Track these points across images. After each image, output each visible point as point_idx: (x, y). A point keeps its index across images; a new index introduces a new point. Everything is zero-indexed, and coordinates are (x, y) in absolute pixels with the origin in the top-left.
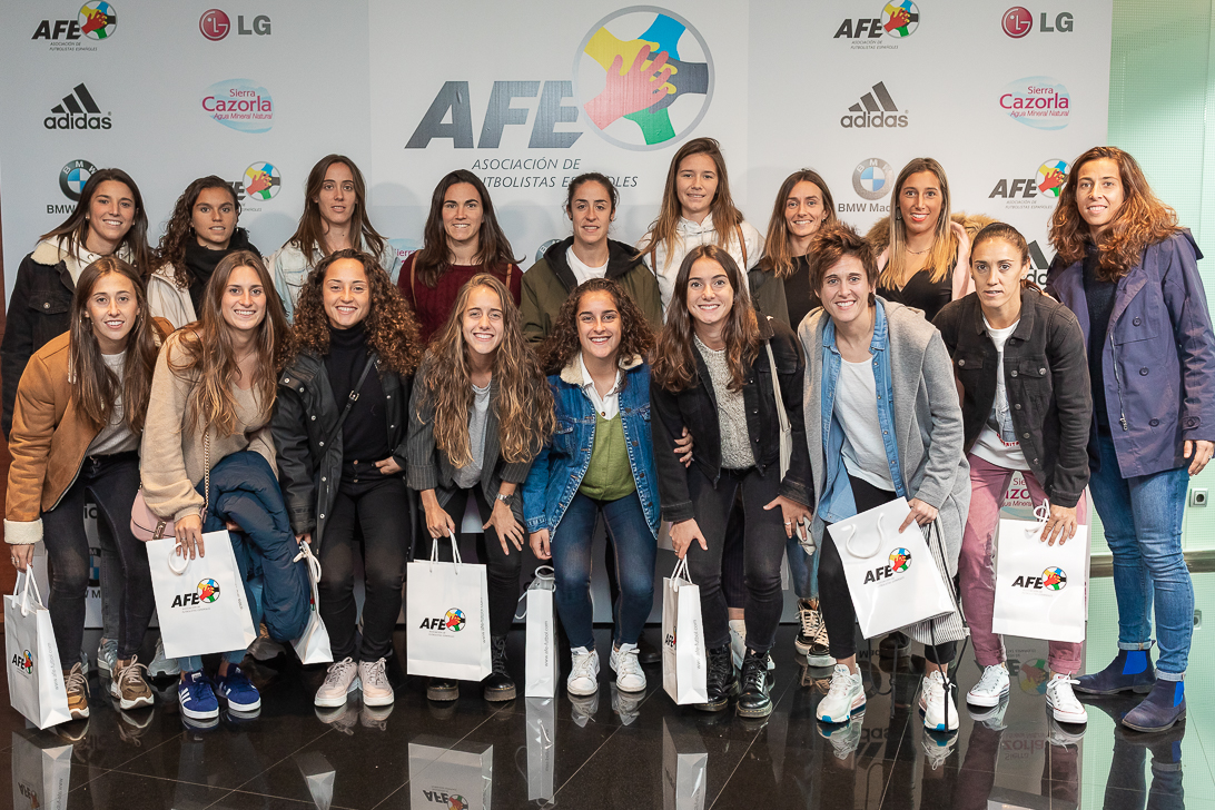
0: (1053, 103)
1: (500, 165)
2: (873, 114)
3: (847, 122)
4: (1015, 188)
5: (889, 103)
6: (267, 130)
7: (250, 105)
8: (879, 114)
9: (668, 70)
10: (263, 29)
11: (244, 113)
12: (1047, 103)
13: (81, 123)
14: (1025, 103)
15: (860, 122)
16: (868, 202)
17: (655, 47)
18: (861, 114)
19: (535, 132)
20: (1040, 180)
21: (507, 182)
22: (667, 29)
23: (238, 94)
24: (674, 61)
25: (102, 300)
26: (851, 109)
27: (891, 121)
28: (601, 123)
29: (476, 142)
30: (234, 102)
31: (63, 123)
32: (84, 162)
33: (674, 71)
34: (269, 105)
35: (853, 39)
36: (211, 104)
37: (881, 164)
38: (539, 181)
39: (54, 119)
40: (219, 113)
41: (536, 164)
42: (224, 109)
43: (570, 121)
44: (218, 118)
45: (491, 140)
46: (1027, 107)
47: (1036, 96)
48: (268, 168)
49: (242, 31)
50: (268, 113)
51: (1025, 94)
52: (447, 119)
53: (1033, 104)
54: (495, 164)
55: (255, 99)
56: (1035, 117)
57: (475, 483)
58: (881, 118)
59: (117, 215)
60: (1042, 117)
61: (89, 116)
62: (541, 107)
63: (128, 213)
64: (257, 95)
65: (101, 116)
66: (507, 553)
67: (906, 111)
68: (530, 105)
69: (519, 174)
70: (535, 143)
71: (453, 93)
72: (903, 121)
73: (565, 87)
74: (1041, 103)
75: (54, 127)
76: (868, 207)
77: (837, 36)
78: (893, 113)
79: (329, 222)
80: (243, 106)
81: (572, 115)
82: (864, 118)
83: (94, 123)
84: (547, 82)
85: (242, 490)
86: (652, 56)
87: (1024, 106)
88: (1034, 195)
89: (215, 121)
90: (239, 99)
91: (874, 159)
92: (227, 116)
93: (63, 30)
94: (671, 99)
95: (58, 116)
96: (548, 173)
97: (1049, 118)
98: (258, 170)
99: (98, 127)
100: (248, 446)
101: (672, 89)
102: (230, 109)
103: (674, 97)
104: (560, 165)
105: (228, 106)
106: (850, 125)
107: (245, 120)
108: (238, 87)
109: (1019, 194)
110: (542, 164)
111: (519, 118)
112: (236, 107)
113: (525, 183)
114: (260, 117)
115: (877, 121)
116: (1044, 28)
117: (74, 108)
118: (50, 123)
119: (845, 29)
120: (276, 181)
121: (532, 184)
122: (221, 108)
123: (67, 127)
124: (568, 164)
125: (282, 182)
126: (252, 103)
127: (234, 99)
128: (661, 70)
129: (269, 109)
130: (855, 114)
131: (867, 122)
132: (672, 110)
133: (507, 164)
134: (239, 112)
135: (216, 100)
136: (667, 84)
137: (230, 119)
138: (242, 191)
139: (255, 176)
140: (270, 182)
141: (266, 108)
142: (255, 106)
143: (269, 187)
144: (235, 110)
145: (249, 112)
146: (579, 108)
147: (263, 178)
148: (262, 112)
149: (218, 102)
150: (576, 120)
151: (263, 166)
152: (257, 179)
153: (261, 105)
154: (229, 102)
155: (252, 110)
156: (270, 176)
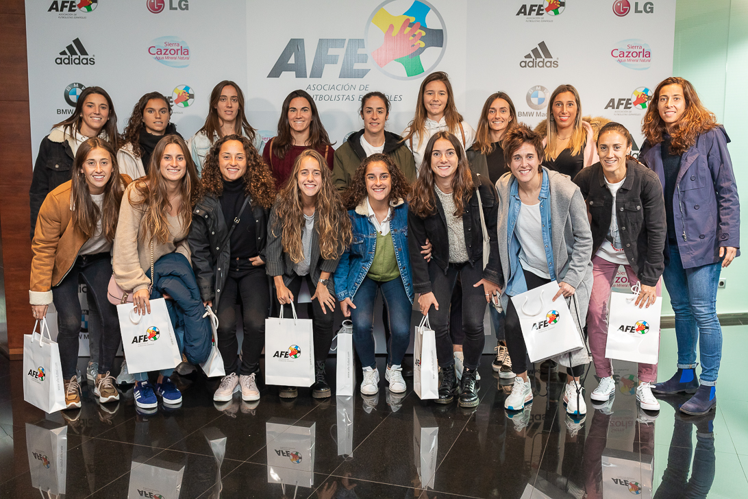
0: (641, 54)
1: (323, 88)
2: (538, 60)
3: (523, 64)
4: (619, 104)
5: (548, 54)
6: (187, 66)
7: (176, 52)
8: (542, 60)
9: (420, 33)
10: (184, 7)
11: (173, 56)
12: (638, 54)
13: (77, 61)
14: (626, 55)
15: (531, 64)
16: (535, 111)
17: (412, 19)
18: (532, 60)
19: (343, 69)
20: (634, 99)
21: (327, 98)
22: (419, 9)
23: (169, 45)
24: (424, 28)
25: (92, 163)
26: (526, 57)
27: (548, 64)
28: (381, 64)
29: (308, 73)
30: (167, 50)
31: (66, 61)
32: (79, 84)
33: (424, 33)
34: (188, 52)
35: (527, 16)
36: (153, 51)
37: (543, 89)
38: (345, 97)
39: (61, 59)
40: (158, 56)
41: (343, 87)
42: (161, 54)
43: (363, 62)
44: (158, 59)
45: (317, 73)
46: (627, 56)
47: (632, 50)
48: (187, 88)
49: (171, 8)
50: (187, 56)
51: (625, 49)
52: (292, 61)
53: (630, 55)
54: (319, 87)
55: (179, 48)
56: (631, 62)
57: (307, 273)
58: (543, 62)
59: (99, 114)
60: (635, 63)
61: (82, 57)
62: (346, 54)
63: (105, 112)
64: (180, 46)
65: (89, 57)
66: (325, 313)
68: (340, 52)
69: (333, 93)
70: (342, 76)
71: (295, 45)
72: (556, 64)
73: (360, 42)
74: (635, 54)
75: (61, 63)
76: (535, 114)
77: (518, 14)
78: (550, 60)
79: (223, 120)
80: (172, 52)
81: (364, 59)
82: (533, 62)
83: (85, 61)
84: (350, 40)
85: (172, 275)
86: (411, 25)
87: (625, 55)
88: (630, 108)
89: (156, 61)
90: (170, 48)
91: (538, 86)
92: (163, 58)
93: (66, 6)
94: (422, 50)
95: (63, 57)
96: (350, 93)
97: (639, 63)
98: (181, 89)
99: (87, 63)
100: (176, 250)
101: (423, 44)
102: (165, 54)
103: (423, 49)
104: (357, 88)
105: (163, 52)
106: (525, 66)
107: (174, 60)
108: (169, 41)
109: (622, 107)
110: (347, 87)
111: (334, 60)
112: (168, 52)
113: (337, 98)
114: (182, 58)
115: (541, 64)
116: (637, 11)
117: (73, 52)
118: (59, 61)
119: (523, 10)
120: (192, 96)
121: (341, 99)
122: (159, 53)
123: (69, 63)
124: (362, 87)
125: (195, 97)
126: (177, 50)
127: (167, 48)
128: (416, 33)
129: (188, 54)
130: (528, 60)
131: (535, 65)
132: (422, 56)
133: (326, 88)
134: (170, 55)
135: (156, 48)
136: (419, 41)
137: (165, 59)
138: (172, 102)
139: (179, 93)
140: (188, 96)
141: (186, 53)
142: (179, 52)
143: (188, 100)
144: (167, 54)
145: (175, 55)
146: (368, 55)
147: (184, 94)
148: (183, 56)
149: (158, 49)
150: (366, 62)
151: (184, 87)
152: (180, 95)
153: (183, 51)
154: (164, 49)
155: (177, 54)
156: (188, 93)
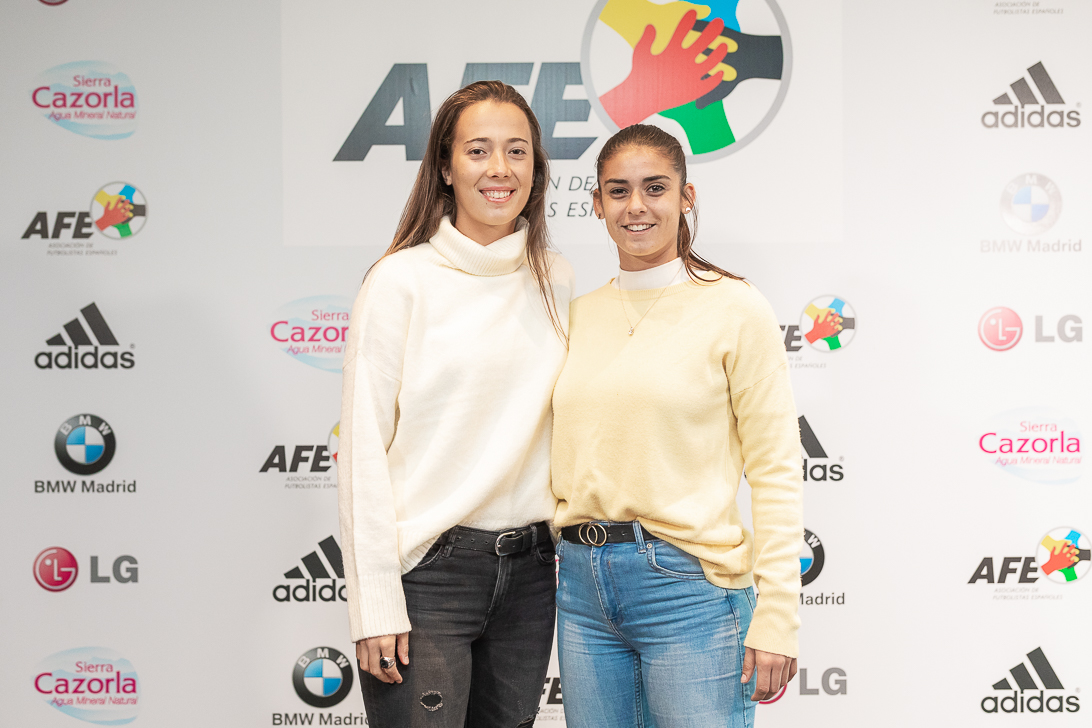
2: (1029, 108)
3: (990, 120)
5: (1052, 94)
6: (129, 134)
7: (103, 99)
8: (1037, 108)
9: (724, 46)
11: (94, 110)
15: (1009, 120)
17: (703, 12)
18: (1011, 108)
23: (86, 82)
24: (732, 32)
26: (996, 102)
27: (1055, 119)
30: (80, 95)
33: (732, 46)
34: (132, 98)
36: (45, 98)
37: (1043, 181)
40: (57, 111)
42: (64, 105)
43: (578, 120)
44: (56, 118)
48: (129, 190)
50: (130, 110)
52: (396, 118)
55: (111, 89)
58: (1041, 114)
62: (535, 100)
64: (113, 84)
67: (1079, 105)
72: (1074, 119)
73: (570, 71)
78: (1058, 107)
80: (93, 100)
81: (581, 112)
82: (1015, 114)
84: (545, 66)
86: (700, 26)
89: (51, 123)
90: (86, 90)
91: (1031, 175)
92: (68, 116)
94: (726, 88)
98: (114, 193)
101: (730, 74)
102: (73, 105)
103: (732, 85)
104: (564, 185)
105: (70, 100)
106: (996, 125)
107: (95, 121)
108: (85, 73)
112: (82, 101)
115: (1036, 119)
120: (140, 211)
122: (60, 103)
124: (576, 183)
125: (150, 211)
126: (106, 95)
127: (79, 90)
128: (713, 46)
129: (132, 105)
130: (1002, 109)
131: (1019, 120)
132: (729, 103)
134: (86, 109)
135: (53, 91)
136: (721, 66)
137: (73, 119)
138: (89, 225)
139: (109, 204)
140: (131, 211)
141: (127, 103)
142: (111, 100)
143: (129, 219)
144: (80, 106)
145: (101, 108)
146: (591, 102)
147: (120, 205)
148: (120, 109)
149: (56, 94)
150: (586, 120)
151: (121, 187)
152: (111, 207)
153: (120, 98)
154: (73, 94)
155: (105, 105)
156: (131, 203)
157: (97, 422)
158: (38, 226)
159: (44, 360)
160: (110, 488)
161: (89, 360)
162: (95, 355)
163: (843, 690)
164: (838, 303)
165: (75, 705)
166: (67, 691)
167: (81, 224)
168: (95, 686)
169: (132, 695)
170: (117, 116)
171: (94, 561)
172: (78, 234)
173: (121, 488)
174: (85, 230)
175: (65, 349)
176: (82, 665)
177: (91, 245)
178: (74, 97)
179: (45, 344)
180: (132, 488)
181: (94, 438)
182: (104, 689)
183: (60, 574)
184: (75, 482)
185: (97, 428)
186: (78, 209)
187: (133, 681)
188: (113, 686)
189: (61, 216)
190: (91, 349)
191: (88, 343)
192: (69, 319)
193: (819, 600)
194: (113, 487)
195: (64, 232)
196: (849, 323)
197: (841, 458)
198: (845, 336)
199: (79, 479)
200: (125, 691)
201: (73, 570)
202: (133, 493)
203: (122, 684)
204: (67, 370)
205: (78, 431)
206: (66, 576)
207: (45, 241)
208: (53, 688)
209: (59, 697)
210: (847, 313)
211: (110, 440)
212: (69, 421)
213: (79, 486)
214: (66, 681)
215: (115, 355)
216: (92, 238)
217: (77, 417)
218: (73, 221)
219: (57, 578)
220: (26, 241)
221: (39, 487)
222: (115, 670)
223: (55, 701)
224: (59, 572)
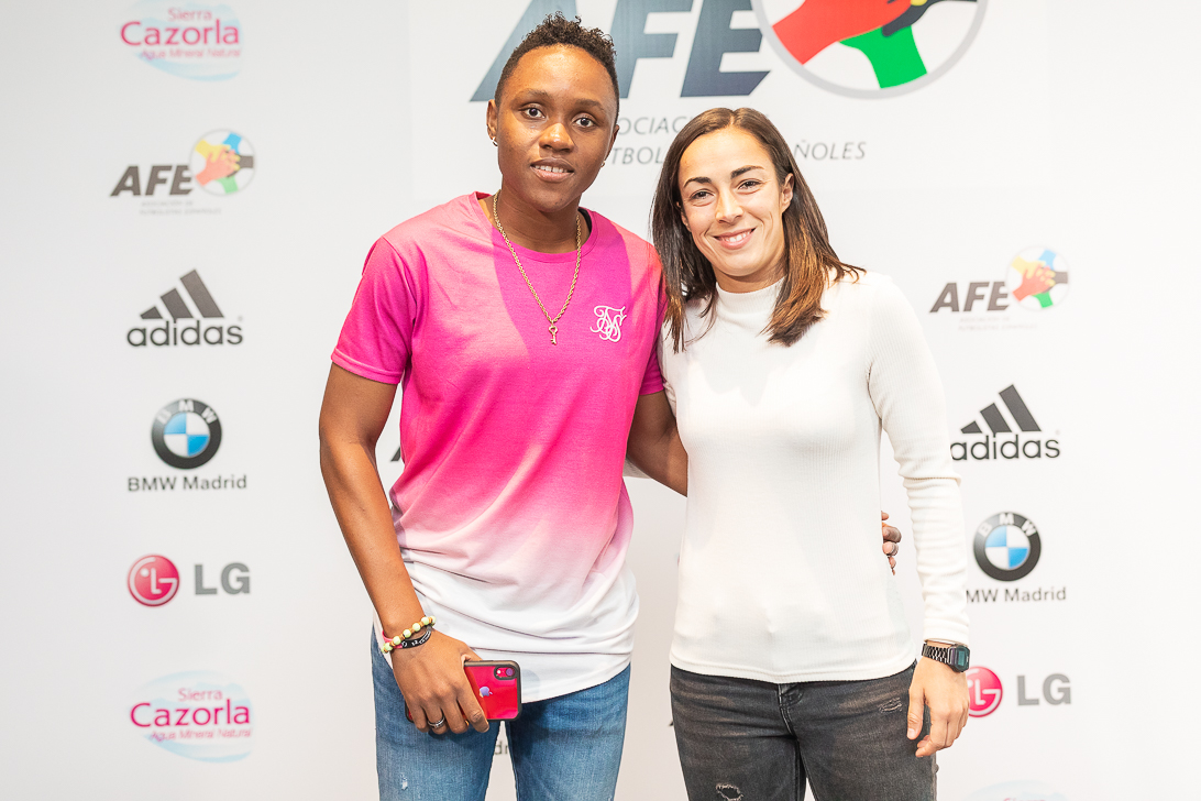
1: (633, 127)
6: (232, 75)
7: (202, 35)
11: (192, 48)
19: (690, 71)
21: (646, 154)
23: (183, 15)
30: (176, 30)
34: (236, 33)
40: (149, 49)
42: (158, 42)
43: (749, 52)
44: (148, 56)
48: (234, 139)
50: (234, 47)
55: (212, 23)
62: (700, 29)
64: (214, 17)
68: (681, 25)
70: (689, 90)
80: (191, 36)
81: (751, 42)
89: (143, 62)
90: (182, 24)
92: (163, 54)
94: (917, 13)
98: (217, 142)
102: (169, 42)
103: (922, 10)
105: (164, 36)
107: (194, 60)
108: (181, 5)
111: (664, 46)
112: (178, 37)
120: (247, 162)
122: (152, 40)
125: (258, 162)
126: (206, 30)
127: (175, 24)
129: (236, 41)
133: (644, 126)
134: (183, 46)
135: (145, 25)
137: (168, 58)
138: (188, 180)
139: (211, 155)
140: (237, 163)
141: (231, 38)
142: (212, 36)
143: (235, 172)
144: (176, 43)
145: (200, 45)
146: (763, 31)
147: (224, 156)
148: (223, 46)
149: (148, 29)
150: (758, 50)
151: (225, 136)
152: (214, 159)
153: (222, 33)
154: (168, 30)
155: (206, 41)
156: (237, 154)
157: (200, 407)
158: (129, 182)
159: (137, 337)
160: (216, 484)
161: (190, 336)
162: (197, 330)
163: (1067, 699)
164: (1049, 255)
165: (179, 740)
166: (168, 723)
167: (179, 178)
168: (202, 717)
169: (245, 726)
170: (220, 54)
171: (199, 569)
172: (175, 191)
173: (229, 484)
174: (183, 186)
175: (161, 323)
176: (186, 693)
177: (190, 203)
178: (170, 33)
179: (140, 319)
180: (241, 484)
181: (198, 427)
182: (212, 720)
183: (159, 586)
184: (175, 479)
185: (200, 414)
186: (175, 162)
187: (246, 709)
188: (222, 716)
189: (156, 170)
190: (192, 323)
191: (188, 315)
192: (166, 289)
193: (1037, 596)
194: (220, 483)
195: (159, 188)
196: (1061, 278)
197: (1057, 432)
198: (1057, 292)
199: (179, 474)
200: (236, 721)
201: (173, 581)
202: (243, 490)
203: (233, 713)
204: (165, 348)
205: (178, 418)
206: (165, 588)
207: (137, 198)
208: (151, 721)
209: (159, 730)
210: (1059, 266)
211: (215, 428)
212: (167, 408)
213: (180, 483)
214: (167, 712)
215: (220, 330)
216: (191, 195)
217: (177, 403)
218: (169, 176)
219: (155, 591)
220: (115, 199)
221: (133, 484)
222: (225, 697)
223: (155, 736)
224: (158, 584)
